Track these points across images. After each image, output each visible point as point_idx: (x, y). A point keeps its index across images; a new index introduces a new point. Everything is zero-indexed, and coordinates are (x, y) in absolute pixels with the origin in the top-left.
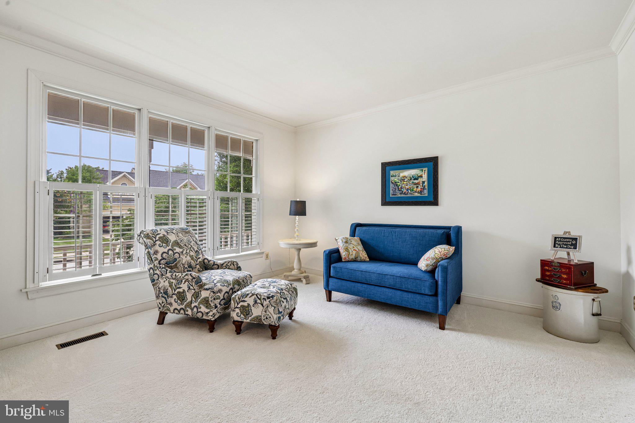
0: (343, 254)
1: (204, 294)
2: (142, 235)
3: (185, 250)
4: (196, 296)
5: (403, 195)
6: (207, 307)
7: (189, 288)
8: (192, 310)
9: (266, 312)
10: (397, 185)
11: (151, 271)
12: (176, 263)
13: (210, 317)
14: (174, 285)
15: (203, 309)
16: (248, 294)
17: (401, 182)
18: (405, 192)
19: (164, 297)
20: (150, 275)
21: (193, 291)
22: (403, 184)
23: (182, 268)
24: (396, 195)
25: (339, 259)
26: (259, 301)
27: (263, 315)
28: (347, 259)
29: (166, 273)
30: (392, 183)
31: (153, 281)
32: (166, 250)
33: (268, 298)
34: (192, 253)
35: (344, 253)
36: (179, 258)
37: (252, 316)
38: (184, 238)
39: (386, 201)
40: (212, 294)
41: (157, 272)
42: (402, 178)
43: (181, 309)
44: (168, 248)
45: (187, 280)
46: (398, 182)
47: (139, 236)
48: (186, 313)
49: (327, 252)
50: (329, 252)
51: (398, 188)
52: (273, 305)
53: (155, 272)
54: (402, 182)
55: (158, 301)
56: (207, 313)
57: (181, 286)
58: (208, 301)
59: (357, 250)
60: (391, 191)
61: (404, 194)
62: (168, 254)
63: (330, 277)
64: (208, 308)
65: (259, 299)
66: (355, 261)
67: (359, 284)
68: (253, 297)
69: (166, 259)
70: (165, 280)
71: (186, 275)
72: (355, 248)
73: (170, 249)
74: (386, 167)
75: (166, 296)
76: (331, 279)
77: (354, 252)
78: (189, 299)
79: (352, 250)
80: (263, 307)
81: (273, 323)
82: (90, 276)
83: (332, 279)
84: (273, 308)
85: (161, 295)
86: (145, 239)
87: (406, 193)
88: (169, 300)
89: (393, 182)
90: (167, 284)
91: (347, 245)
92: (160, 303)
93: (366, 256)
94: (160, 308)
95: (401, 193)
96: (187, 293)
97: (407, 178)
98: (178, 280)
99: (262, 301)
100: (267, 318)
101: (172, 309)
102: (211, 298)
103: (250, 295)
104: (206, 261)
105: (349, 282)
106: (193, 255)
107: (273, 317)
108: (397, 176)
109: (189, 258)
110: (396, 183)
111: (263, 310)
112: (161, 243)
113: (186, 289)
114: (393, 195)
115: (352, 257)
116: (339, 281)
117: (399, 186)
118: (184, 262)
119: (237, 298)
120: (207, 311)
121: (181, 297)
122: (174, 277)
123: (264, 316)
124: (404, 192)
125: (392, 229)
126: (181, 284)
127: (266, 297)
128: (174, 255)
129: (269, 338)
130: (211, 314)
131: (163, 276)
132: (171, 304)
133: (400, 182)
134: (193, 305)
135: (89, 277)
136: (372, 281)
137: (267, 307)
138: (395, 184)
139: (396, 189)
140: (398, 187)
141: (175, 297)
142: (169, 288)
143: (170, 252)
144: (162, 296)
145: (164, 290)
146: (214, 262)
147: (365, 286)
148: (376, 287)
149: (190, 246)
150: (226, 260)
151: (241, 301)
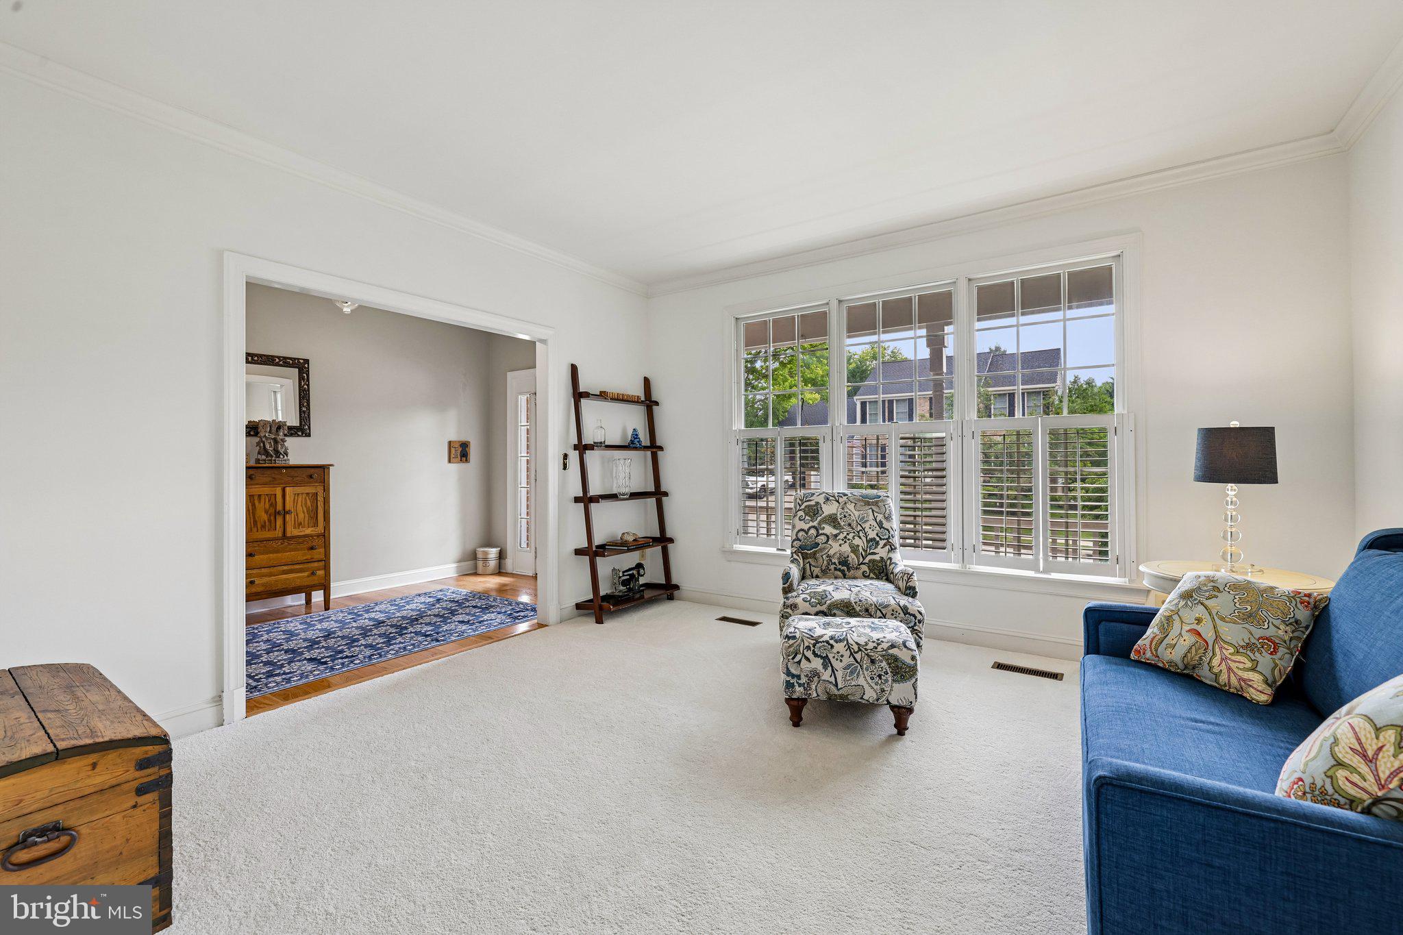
3: (845, 533)
12: (816, 551)
23: (825, 562)
32: (806, 527)
34: (857, 541)
36: (825, 543)
38: (855, 512)
44: (811, 524)
62: (807, 533)
69: (800, 541)
73: (814, 527)
106: (858, 546)
109: (846, 548)
112: (804, 515)
118: (831, 552)
128: (817, 536)
143: (813, 531)
149: (859, 528)
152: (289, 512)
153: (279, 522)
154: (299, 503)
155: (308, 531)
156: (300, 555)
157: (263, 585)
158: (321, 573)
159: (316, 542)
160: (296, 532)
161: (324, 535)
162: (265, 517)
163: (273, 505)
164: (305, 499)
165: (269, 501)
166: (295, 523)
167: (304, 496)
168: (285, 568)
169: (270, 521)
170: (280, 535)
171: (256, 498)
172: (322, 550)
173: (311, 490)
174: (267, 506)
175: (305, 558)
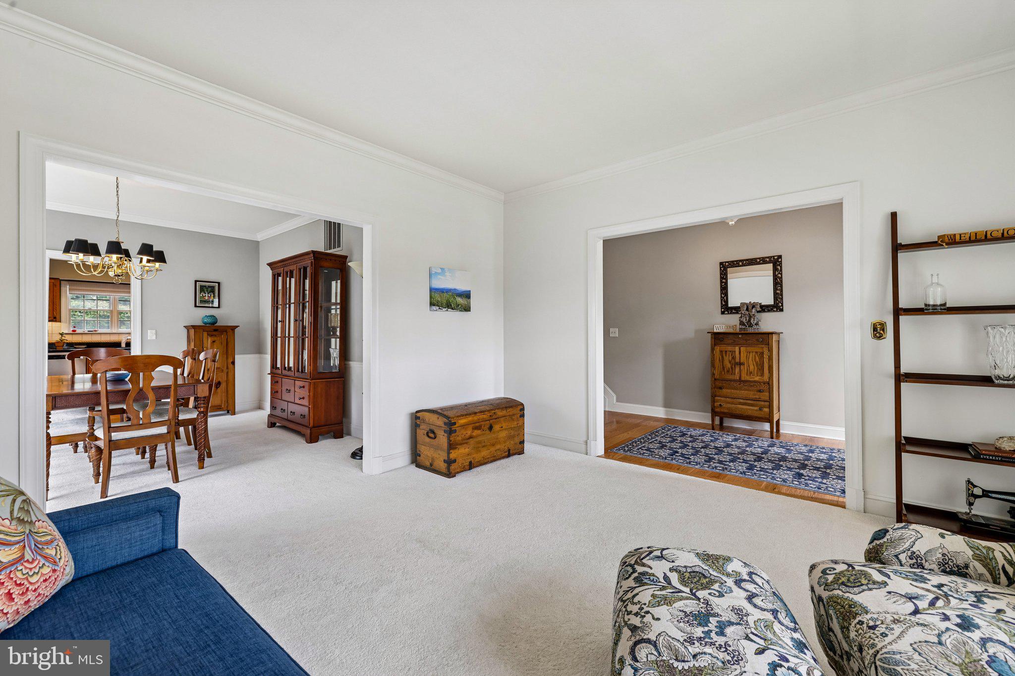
152: (743, 364)
153: (737, 370)
154: (750, 359)
155: (757, 379)
156: (751, 394)
157: (728, 408)
158: (766, 410)
159: (763, 387)
160: (748, 378)
161: (769, 384)
162: (729, 365)
163: (734, 358)
164: (755, 356)
165: (732, 355)
166: (747, 372)
167: (754, 353)
168: (742, 401)
169: (732, 368)
170: (738, 378)
171: (724, 353)
172: (767, 394)
173: (760, 350)
174: (730, 358)
175: (755, 397)
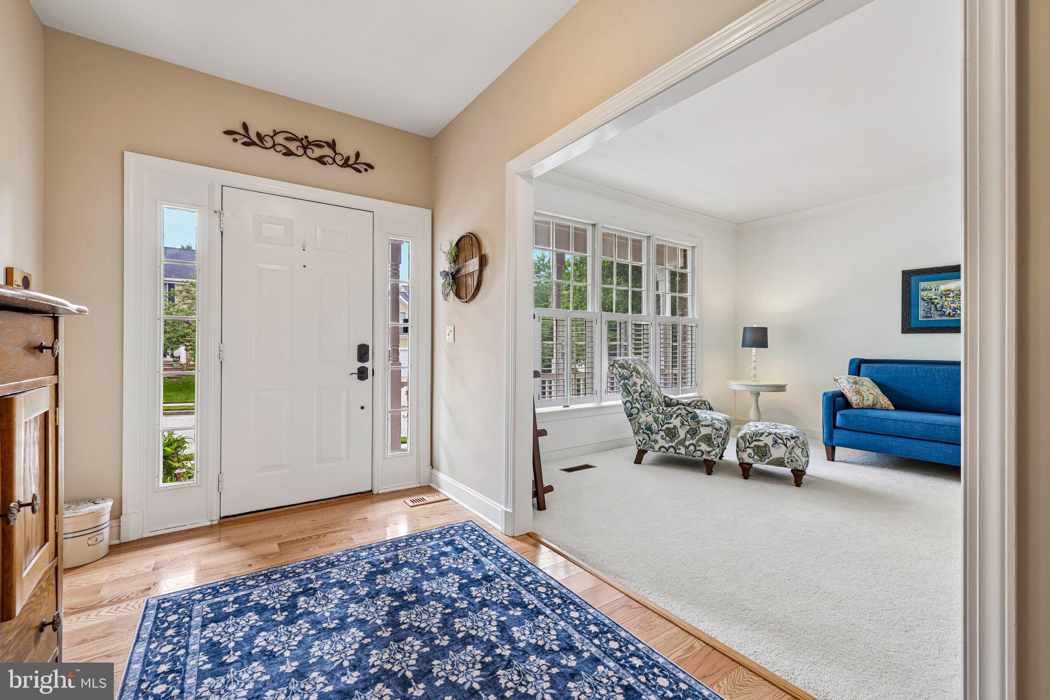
0: (853, 398)
1: (704, 431)
2: (617, 365)
4: (693, 432)
5: (944, 318)
6: (709, 445)
7: (683, 424)
8: (687, 447)
9: (790, 453)
10: (933, 303)
11: (628, 404)
13: (713, 457)
14: (660, 420)
15: (704, 447)
16: (762, 434)
17: (941, 297)
18: (950, 313)
19: (646, 433)
20: (626, 409)
21: (688, 427)
22: (946, 301)
24: (931, 317)
25: (848, 405)
26: (780, 441)
27: (786, 458)
28: (861, 405)
29: (650, 407)
30: (924, 300)
31: (630, 415)
33: (793, 438)
35: (855, 397)
37: (771, 458)
39: (909, 326)
40: (714, 430)
41: (637, 405)
42: (944, 293)
43: (670, 447)
45: (680, 415)
46: (936, 299)
47: (612, 365)
48: (678, 451)
49: (830, 395)
50: (833, 395)
51: (936, 308)
52: (801, 446)
53: (634, 406)
54: (944, 298)
55: (637, 438)
56: (709, 452)
57: (670, 421)
58: (710, 438)
59: (875, 394)
60: (921, 313)
61: (947, 316)
63: (835, 427)
64: (711, 447)
65: (781, 439)
66: (872, 408)
67: (890, 438)
68: (772, 436)
70: (647, 414)
71: (679, 409)
72: (872, 391)
74: (910, 278)
75: (649, 432)
76: (836, 432)
77: (871, 397)
78: (682, 436)
79: (867, 393)
80: (787, 447)
81: (801, 467)
82: (562, 407)
83: (838, 430)
84: (801, 450)
85: (641, 431)
86: (620, 370)
87: (951, 315)
88: (653, 437)
89: (925, 298)
90: (650, 419)
91: (857, 386)
92: (639, 440)
93: (889, 402)
94: (639, 446)
95: (941, 315)
96: (680, 430)
97: (953, 292)
98: (665, 415)
99: (785, 441)
100: (792, 461)
101: (657, 447)
102: (715, 435)
103: (766, 434)
104: (667, 399)
105: (869, 435)
107: (801, 460)
108: (933, 290)
110: (931, 299)
111: (786, 451)
113: (678, 424)
114: (924, 317)
115: (870, 402)
116: (852, 433)
117: (938, 303)
119: (748, 437)
120: (709, 449)
121: (671, 434)
122: (661, 411)
123: (788, 458)
124: (946, 313)
125: (930, 367)
126: (671, 419)
127: (789, 438)
129: (793, 485)
130: (714, 453)
131: (646, 411)
132: (656, 441)
133: (939, 298)
134: (687, 443)
135: (560, 408)
136: (914, 433)
137: (793, 448)
138: (930, 301)
139: (930, 309)
140: (935, 306)
141: (662, 433)
142: (654, 424)
144: (643, 432)
145: (646, 425)
146: (678, 401)
147: (902, 440)
148: (923, 442)
150: (693, 399)
151: (755, 440)
